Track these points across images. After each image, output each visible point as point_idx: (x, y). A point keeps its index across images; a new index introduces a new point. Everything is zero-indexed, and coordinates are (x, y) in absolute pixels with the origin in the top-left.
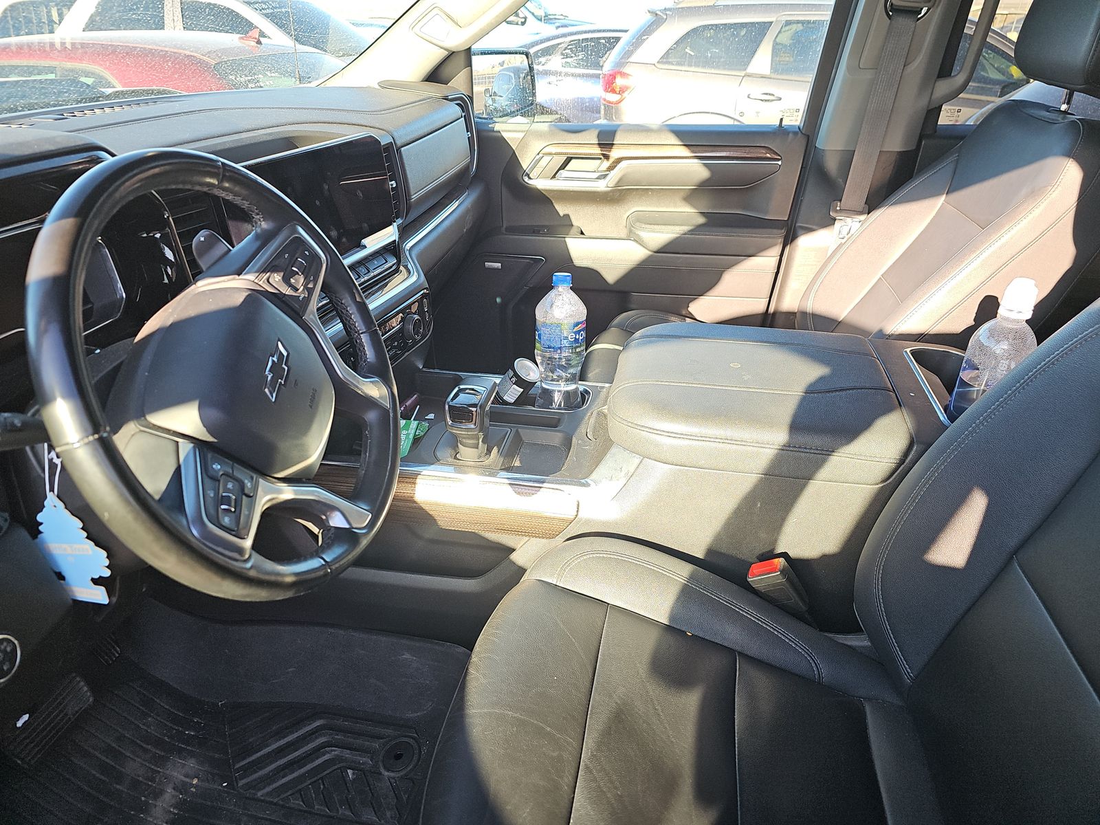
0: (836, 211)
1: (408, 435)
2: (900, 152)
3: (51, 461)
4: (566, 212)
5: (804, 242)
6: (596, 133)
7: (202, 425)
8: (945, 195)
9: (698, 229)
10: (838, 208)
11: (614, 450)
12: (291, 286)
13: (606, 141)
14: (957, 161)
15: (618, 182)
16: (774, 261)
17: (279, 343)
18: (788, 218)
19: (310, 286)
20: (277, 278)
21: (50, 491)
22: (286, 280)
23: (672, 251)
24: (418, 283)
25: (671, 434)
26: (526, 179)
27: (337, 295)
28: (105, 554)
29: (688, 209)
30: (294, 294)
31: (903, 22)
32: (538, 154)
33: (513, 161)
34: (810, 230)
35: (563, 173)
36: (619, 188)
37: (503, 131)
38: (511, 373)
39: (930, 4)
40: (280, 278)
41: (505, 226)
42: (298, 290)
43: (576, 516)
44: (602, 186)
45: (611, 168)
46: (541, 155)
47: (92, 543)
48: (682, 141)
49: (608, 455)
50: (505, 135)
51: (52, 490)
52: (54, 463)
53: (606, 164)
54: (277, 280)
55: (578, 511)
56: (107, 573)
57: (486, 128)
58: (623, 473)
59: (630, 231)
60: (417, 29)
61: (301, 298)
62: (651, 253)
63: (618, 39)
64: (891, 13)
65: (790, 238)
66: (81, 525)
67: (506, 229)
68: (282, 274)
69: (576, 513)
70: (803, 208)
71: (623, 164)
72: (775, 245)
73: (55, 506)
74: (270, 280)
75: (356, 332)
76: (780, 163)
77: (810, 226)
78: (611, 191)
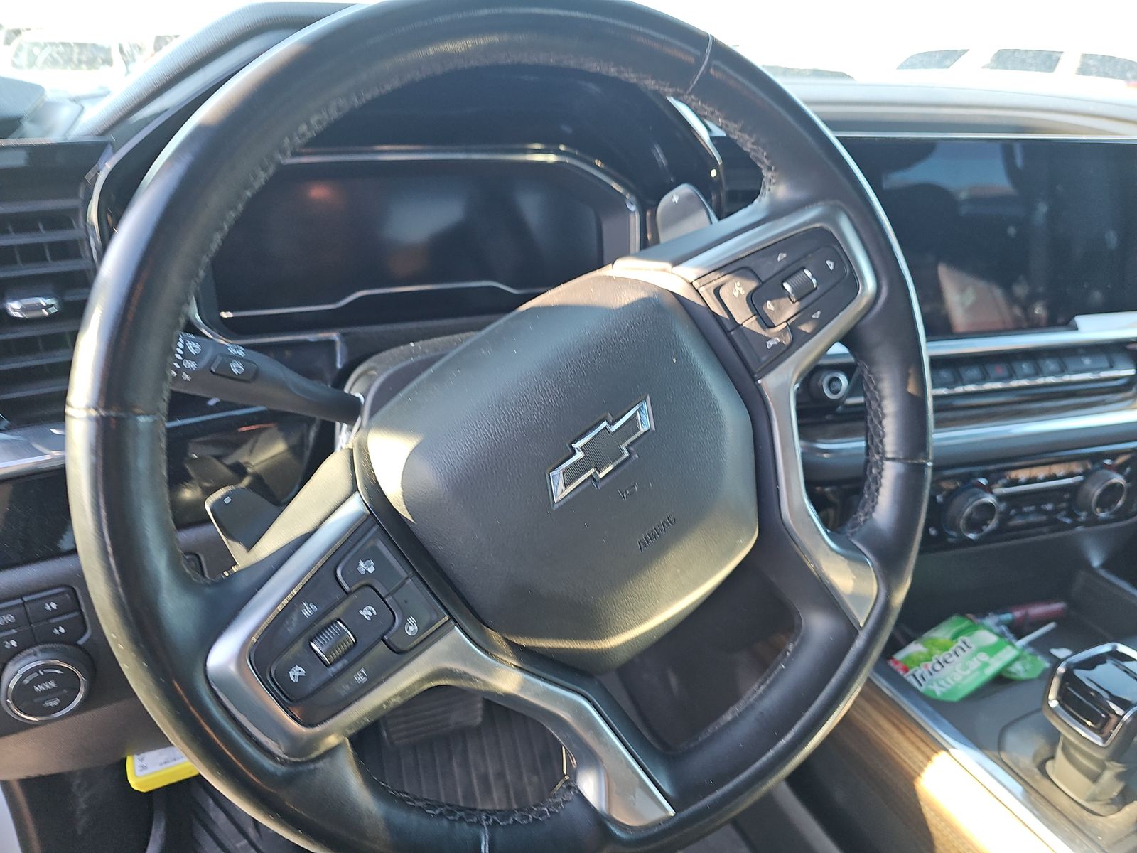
1: (986, 665)
12: (760, 314)
19: (806, 328)
20: (736, 291)
22: (755, 301)
27: (874, 370)
30: (760, 332)
40: (742, 293)
42: (773, 327)
54: (736, 294)
61: (770, 344)
68: (754, 286)
74: (722, 292)
75: (878, 453)
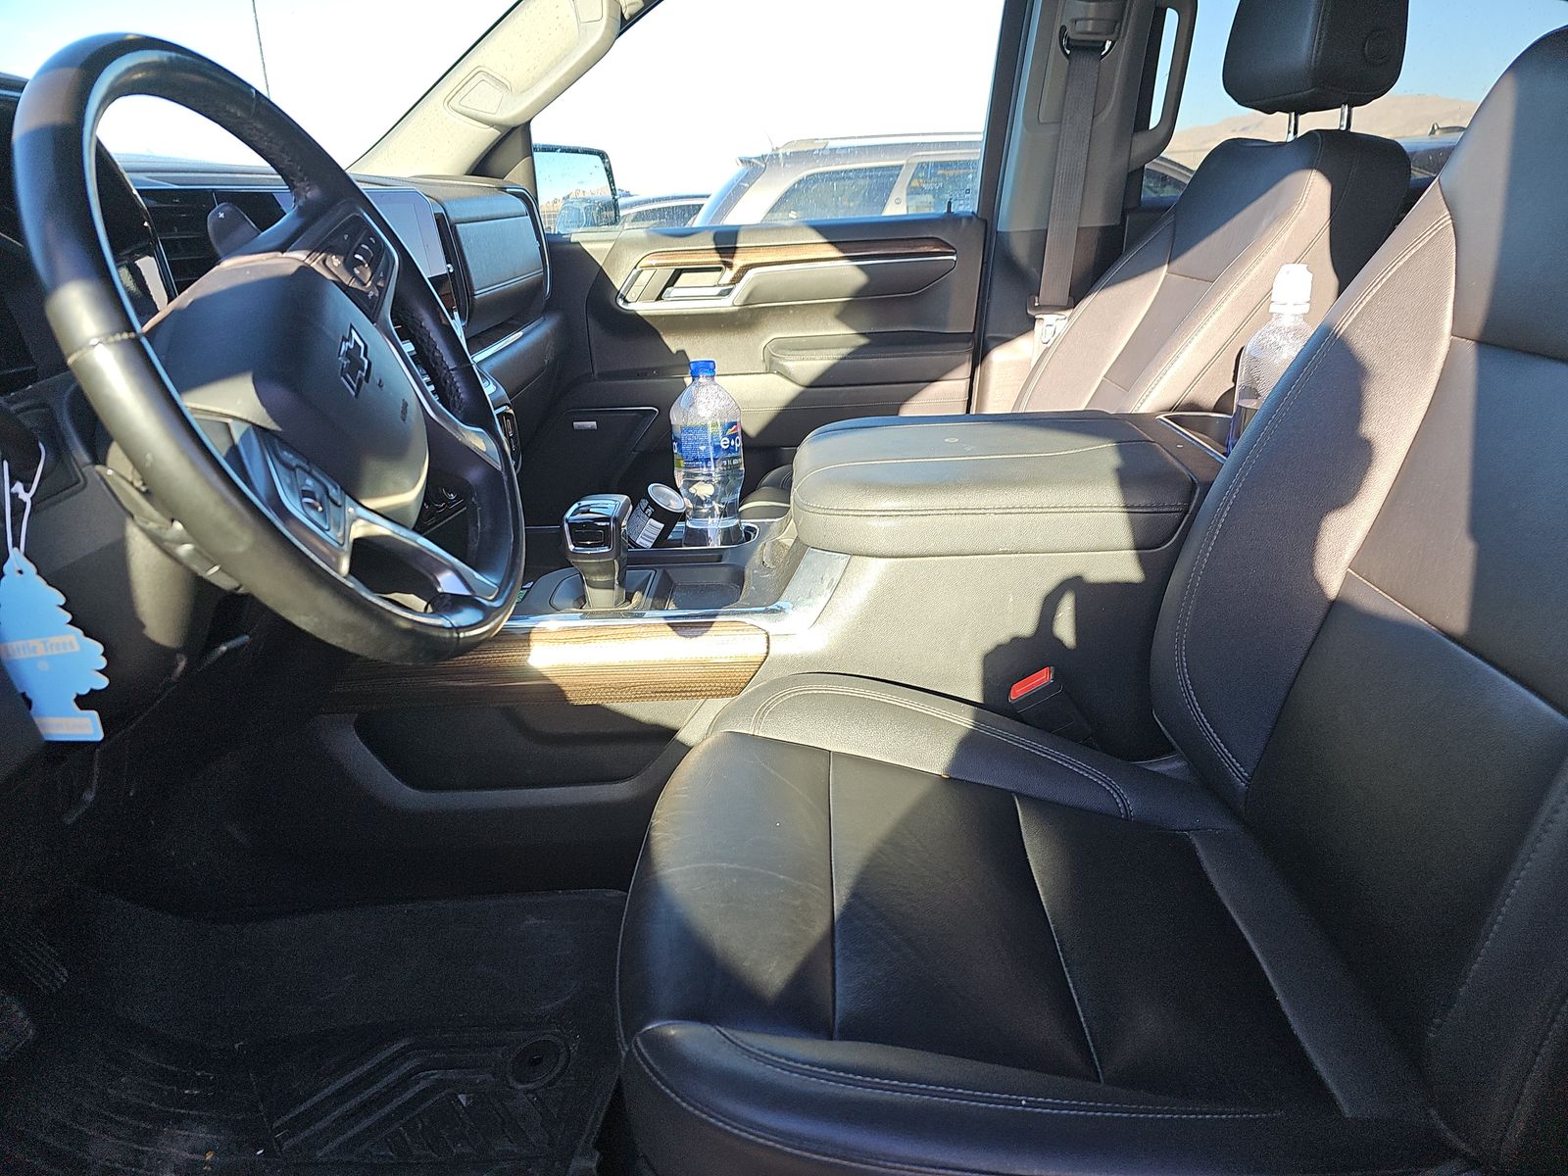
0: (1035, 308)
2: (1102, 227)
3: (14, 496)
4: (680, 347)
5: (999, 356)
6: (712, 234)
7: (259, 403)
8: (1166, 266)
9: (858, 352)
10: (1036, 304)
11: (807, 557)
12: (354, 276)
13: (726, 243)
14: (1175, 223)
15: (748, 298)
16: (964, 385)
17: (353, 332)
18: (974, 329)
19: (381, 283)
20: (335, 262)
21: (13, 546)
22: (348, 268)
23: (829, 383)
24: (498, 396)
25: (885, 514)
26: (620, 302)
27: (415, 315)
28: (100, 648)
29: (842, 331)
30: (360, 288)
31: (1085, 62)
32: (635, 268)
33: (602, 281)
34: (1003, 340)
35: (672, 292)
36: (750, 307)
37: (583, 242)
38: (644, 503)
39: (1113, 37)
40: (339, 263)
41: (596, 372)
42: (365, 285)
43: (768, 653)
44: (726, 305)
45: (736, 280)
46: (638, 269)
47: (80, 632)
48: (827, 238)
49: (801, 565)
50: (586, 247)
51: (16, 544)
52: (21, 500)
53: (729, 274)
54: (336, 265)
55: (768, 647)
56: (102, 682)
57: (559, 239)
58: (826, 583)
59: (771, 362)
60: (455, 103)
61: (370, 295)
62: (802, 389)
63: (700, 206)
64: (1068, 52)
65: (979, 357)
66: (62, 600)
67: (599, 374)
68: (343, 258)
69: (766, 651)
70: (992, 314)
71: (751, 273)
72: (963, 363)
73: (21, 572)
74: (327, 263)
75: (444, 368)
76: (954, 258)
77: (1004, 335)
78: (739, 310)
